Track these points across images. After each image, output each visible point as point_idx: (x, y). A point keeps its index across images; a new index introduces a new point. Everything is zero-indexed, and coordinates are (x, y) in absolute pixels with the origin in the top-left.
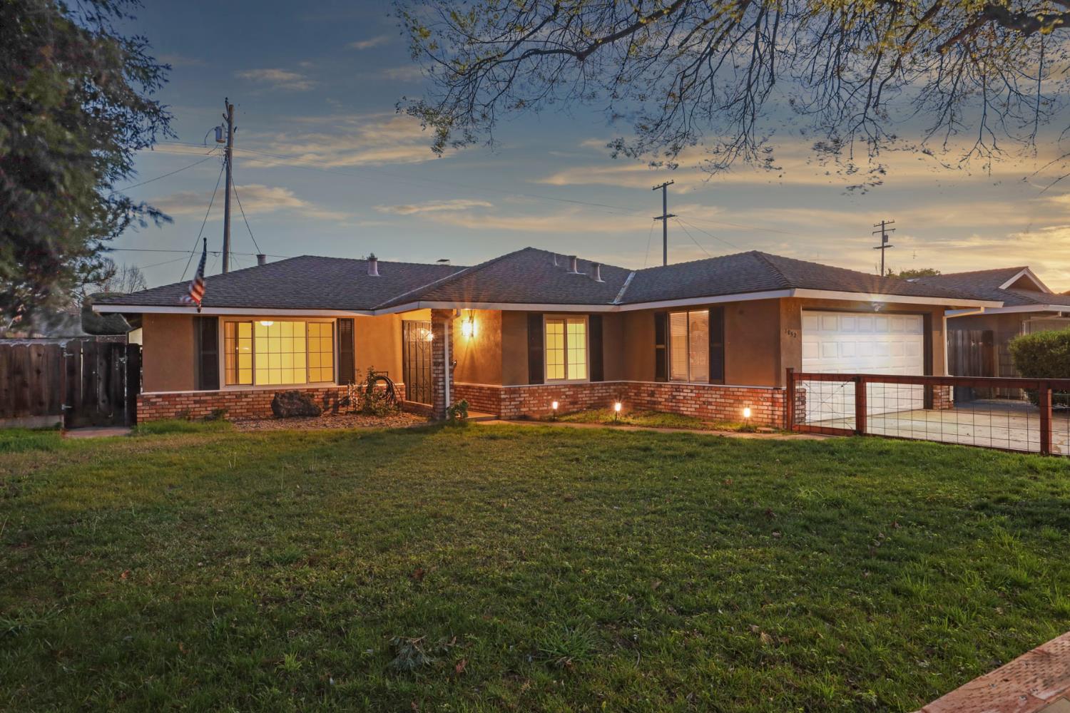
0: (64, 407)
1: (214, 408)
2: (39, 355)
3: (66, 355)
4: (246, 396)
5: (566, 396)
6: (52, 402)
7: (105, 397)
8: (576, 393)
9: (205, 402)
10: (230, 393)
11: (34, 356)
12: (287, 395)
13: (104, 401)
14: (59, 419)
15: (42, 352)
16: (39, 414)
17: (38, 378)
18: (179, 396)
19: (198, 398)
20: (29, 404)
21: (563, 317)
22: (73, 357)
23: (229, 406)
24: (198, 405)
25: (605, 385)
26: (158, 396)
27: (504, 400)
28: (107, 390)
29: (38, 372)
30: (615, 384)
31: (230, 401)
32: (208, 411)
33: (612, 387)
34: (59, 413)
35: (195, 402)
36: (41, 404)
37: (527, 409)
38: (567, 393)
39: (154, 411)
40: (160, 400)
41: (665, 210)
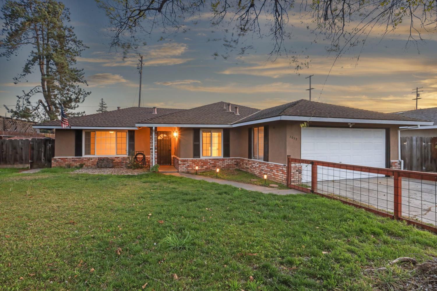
0: (30, 161)
1: (79, 163)
2: (22, 143)
3: (31, 143)
4: (91, 159)
5: (211, 163)
6: (26, 159)
7: (44, 158)
8: (215, 162)
9: (76, 161)
10: (85, 158)
11: (20, 143)
12: (102, 159)
13: (43, 160)
14: (29, 166)
15: (23, 142)
16: (21, 163)
17: (21, 151)
18: (67, 158)
19: (73, 160)
20: (18, 159)
21: (210, 130)
22: (33, 144)
23: (85, 163)
24: (73, 162)
25: (230, 159)
26: (59, 158)
27: (180, 164)
28: (45, 156)
29: (22, 149)
30: (235, 159)
31: (85, 161)
32: (78, 164)
33: (233, 160)
34: (28, 163)
35: (73, 161)
36: (22, 160)
37: (191, 169)
38: (211, 162)
39: (58, 164)
40: (60, 160)
41: (310, 87)
